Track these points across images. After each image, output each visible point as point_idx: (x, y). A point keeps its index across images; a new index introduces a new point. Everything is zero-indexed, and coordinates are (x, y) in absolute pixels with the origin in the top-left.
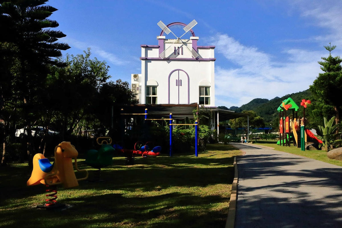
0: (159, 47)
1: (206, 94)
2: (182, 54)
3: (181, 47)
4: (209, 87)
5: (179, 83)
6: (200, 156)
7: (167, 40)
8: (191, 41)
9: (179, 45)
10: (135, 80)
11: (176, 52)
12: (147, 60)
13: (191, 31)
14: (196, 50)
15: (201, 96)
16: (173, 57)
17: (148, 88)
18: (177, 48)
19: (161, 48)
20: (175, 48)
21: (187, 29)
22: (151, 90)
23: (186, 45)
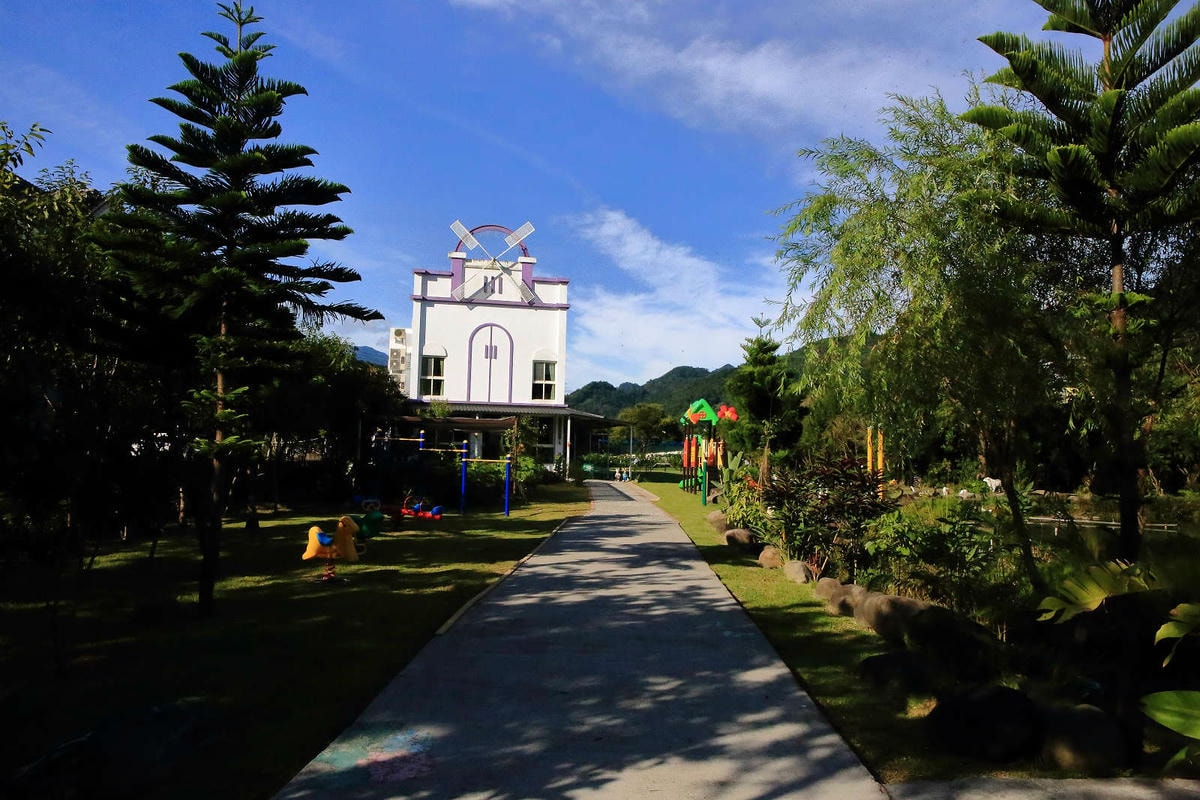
0: (453, 275)
1: (548, 377)
2: (501, 292)
3: (499, 276)
4: (554, 364)
5: (491, 352)
6: (514, 515)
7: (470, 261)
8: (520, 266)
9: (495, 273)
10: (397, 341)
11: (487, 287)
12: (425, 301)
13: (520, 244)
14: (530, 284)
15: (537, 382)
16: (481, 298)
17: (424, 361)
18: (489, 280)
19: (456, 276)
20: (486, 278)
21: (512, 242)
22: (432, 366)
23: (510, 274)
